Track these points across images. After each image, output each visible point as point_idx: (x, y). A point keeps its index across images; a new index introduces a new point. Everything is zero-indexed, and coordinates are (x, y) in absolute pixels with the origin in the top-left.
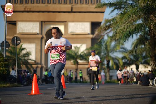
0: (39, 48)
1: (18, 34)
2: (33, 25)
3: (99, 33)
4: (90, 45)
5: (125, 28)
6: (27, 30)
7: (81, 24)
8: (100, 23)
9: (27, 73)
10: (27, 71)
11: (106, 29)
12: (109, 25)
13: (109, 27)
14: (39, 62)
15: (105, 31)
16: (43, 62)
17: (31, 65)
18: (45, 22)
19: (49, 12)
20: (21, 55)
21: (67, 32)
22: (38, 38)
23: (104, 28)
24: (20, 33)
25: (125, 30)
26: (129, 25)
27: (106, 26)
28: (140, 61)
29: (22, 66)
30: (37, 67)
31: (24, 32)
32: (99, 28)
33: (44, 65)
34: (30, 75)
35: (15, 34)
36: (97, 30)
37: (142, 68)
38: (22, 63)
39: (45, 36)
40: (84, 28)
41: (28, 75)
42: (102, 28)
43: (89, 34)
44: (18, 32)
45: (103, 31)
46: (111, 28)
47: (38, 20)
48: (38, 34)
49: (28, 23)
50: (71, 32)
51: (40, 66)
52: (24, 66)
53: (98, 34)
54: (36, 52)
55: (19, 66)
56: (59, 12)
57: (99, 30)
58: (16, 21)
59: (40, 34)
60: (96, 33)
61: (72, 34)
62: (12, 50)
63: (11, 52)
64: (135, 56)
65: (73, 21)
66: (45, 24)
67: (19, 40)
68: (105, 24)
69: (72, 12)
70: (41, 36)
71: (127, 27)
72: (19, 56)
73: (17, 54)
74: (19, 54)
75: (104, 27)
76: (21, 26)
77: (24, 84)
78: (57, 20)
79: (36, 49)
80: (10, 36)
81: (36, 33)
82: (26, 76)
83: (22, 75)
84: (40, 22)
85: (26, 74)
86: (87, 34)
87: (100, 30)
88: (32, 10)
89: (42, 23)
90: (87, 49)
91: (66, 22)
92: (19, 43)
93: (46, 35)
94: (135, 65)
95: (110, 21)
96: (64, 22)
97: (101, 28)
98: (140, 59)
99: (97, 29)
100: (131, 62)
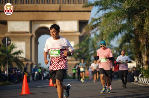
0: (29, 46)
2: (23, 24)
3: (86, 31)
4: (78, 43)
5: (110, 29)
6: (17, 29)
7: (68, 22)
9: (18, 71)
10: (17, 68)
13: (95, 26)
14: (29, 59)
15: (92, 30)
16: (33, 59)
17: (22, 62)
18: (34, 21)
19: (38, 11)
22: (27, 36)
23: (91, 28)
25: (111, 31)
26: (114, 25)
27: (93, 25)
29: (12, 63)
30: (27, 64)
32: (86, 27)
33: (34, 62)
34: (20, 73)
35: (6, 33)
38: (12, 60)
39: (34, 35)
40: (72, 26)
41: (19, 73)
43: (76, 32)
44: (8, 31)
48: (27, 32)
51: (30, 63)
52: (15, 63)
53: (85, 33)
54: (26, 50)
55: (10, 64)
56: (48, 11)
57: (86, 29)
58: (6, 21)
59: (30, 32)
60: (84, 31)
63: (2, 51)
66: (34, 23)
67: (9, 41)
68: (92, 23)
69: (60, 11)
70: (30, 34)
71: (113, 28)
72: (10, 54)
73: (8, 52)
74: (10, 52)
75: (91, 26)
76: (11, 25)
77: (15, 82)
78: (46, 19)
79: (26, 46)
80: (1, 35)
81: (26, 31)
82: (17, 74)
83: (12, 74)
84: (30, 21)
85: (16, 71)
87: (88, 29)
88: (21, 10)
89: (32, 23)
92: (10, 43)
93: (35, 33)
97: (88, 27)
99: (84, 28)
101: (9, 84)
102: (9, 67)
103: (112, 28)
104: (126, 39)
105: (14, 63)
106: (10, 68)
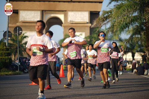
1: (20, 22)
2: (35, 13)
3: (97, 23)
4: (88, 34)
5: (122, 21)
6: (28, 18)
7: (80, 13)
8: (98, 12)
10: (28, 58)
11: (103, 20)
12: (107, 16)
13: (106, 18)
15: (103, 22)
18: (45, 11)
19: (49, 1)
20: (22, 43)
21: (67, 21)
23: (102, 20)
24: (21, 21)
25: (122, 22)
26: (125, 17)
27: (104, 17)
28: (136, 50)
29: (23, 52)
31: (26, 20)
32: (97, 19)
35: (17, 23)
36: (95, 21)
37: (137, 56)
38: (23, 50)
40: (83, 17)
42: (100, 19)
43: (87, 23)
44: (20, 21)
45: (101, 22)
46: (109, 19)
47: (39, 9)
49: (29, 12)
50: (71, 21)
53: (96, 25)
55: (21, 53)
57: (97, 21)
58: (18, 10)
60: (95, 23)
61: (72, 22)
62: (14, 38)
63: (13, 40)
64: (131, 45)
65: (72, 11)
66: (45, 13)
67: (21, 30)
68: (103, 16)
69: (71, 1)
72: (21, 44)
73: (19, 41)
75: (102, 18)
76: (23, 15)
78: (57, 9)
80: (12, 24)
84: (41, 11)
85: (27, 61)
86: (86, 23)
87: (99, 21)
89: (43, 12)
90: (86, 38)
91: (66, 11)
92: (21, 33)
94: (131, 53)
95: (108, 12)
96: (64, 12)
98: (136, 48)
100: (127, 50)
101: (20, 74)
102: (20, 56)
103: (123, 20)
104: (137, 31)
105: (24, 53)
106: (21, 58)
